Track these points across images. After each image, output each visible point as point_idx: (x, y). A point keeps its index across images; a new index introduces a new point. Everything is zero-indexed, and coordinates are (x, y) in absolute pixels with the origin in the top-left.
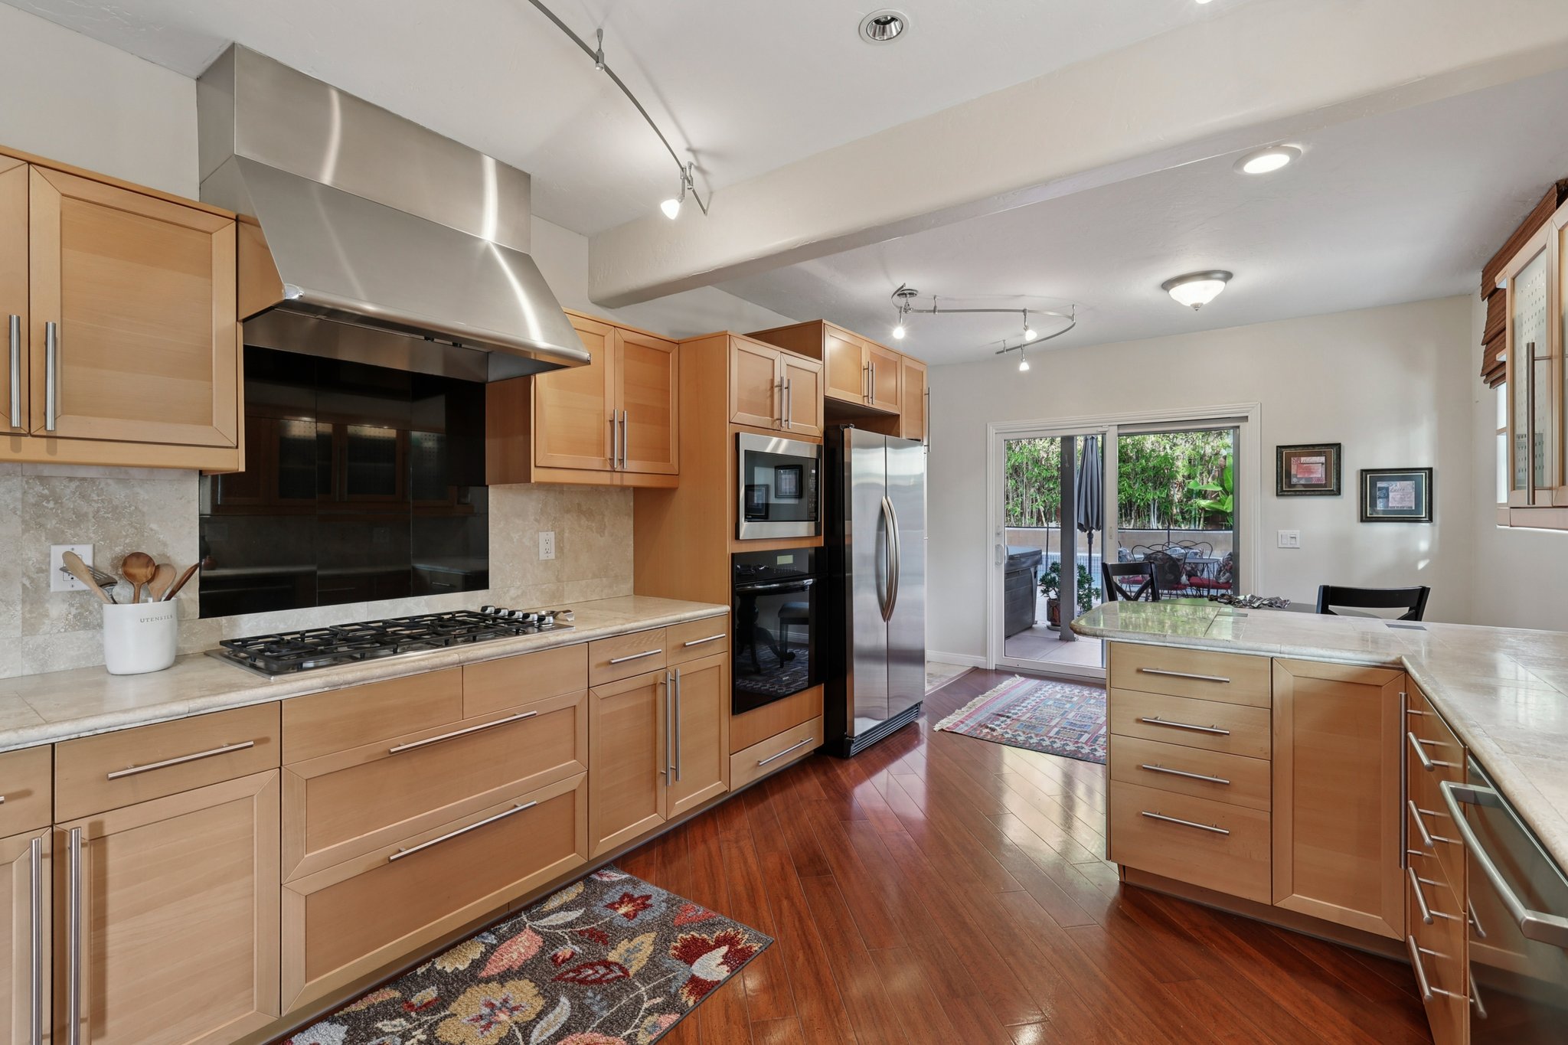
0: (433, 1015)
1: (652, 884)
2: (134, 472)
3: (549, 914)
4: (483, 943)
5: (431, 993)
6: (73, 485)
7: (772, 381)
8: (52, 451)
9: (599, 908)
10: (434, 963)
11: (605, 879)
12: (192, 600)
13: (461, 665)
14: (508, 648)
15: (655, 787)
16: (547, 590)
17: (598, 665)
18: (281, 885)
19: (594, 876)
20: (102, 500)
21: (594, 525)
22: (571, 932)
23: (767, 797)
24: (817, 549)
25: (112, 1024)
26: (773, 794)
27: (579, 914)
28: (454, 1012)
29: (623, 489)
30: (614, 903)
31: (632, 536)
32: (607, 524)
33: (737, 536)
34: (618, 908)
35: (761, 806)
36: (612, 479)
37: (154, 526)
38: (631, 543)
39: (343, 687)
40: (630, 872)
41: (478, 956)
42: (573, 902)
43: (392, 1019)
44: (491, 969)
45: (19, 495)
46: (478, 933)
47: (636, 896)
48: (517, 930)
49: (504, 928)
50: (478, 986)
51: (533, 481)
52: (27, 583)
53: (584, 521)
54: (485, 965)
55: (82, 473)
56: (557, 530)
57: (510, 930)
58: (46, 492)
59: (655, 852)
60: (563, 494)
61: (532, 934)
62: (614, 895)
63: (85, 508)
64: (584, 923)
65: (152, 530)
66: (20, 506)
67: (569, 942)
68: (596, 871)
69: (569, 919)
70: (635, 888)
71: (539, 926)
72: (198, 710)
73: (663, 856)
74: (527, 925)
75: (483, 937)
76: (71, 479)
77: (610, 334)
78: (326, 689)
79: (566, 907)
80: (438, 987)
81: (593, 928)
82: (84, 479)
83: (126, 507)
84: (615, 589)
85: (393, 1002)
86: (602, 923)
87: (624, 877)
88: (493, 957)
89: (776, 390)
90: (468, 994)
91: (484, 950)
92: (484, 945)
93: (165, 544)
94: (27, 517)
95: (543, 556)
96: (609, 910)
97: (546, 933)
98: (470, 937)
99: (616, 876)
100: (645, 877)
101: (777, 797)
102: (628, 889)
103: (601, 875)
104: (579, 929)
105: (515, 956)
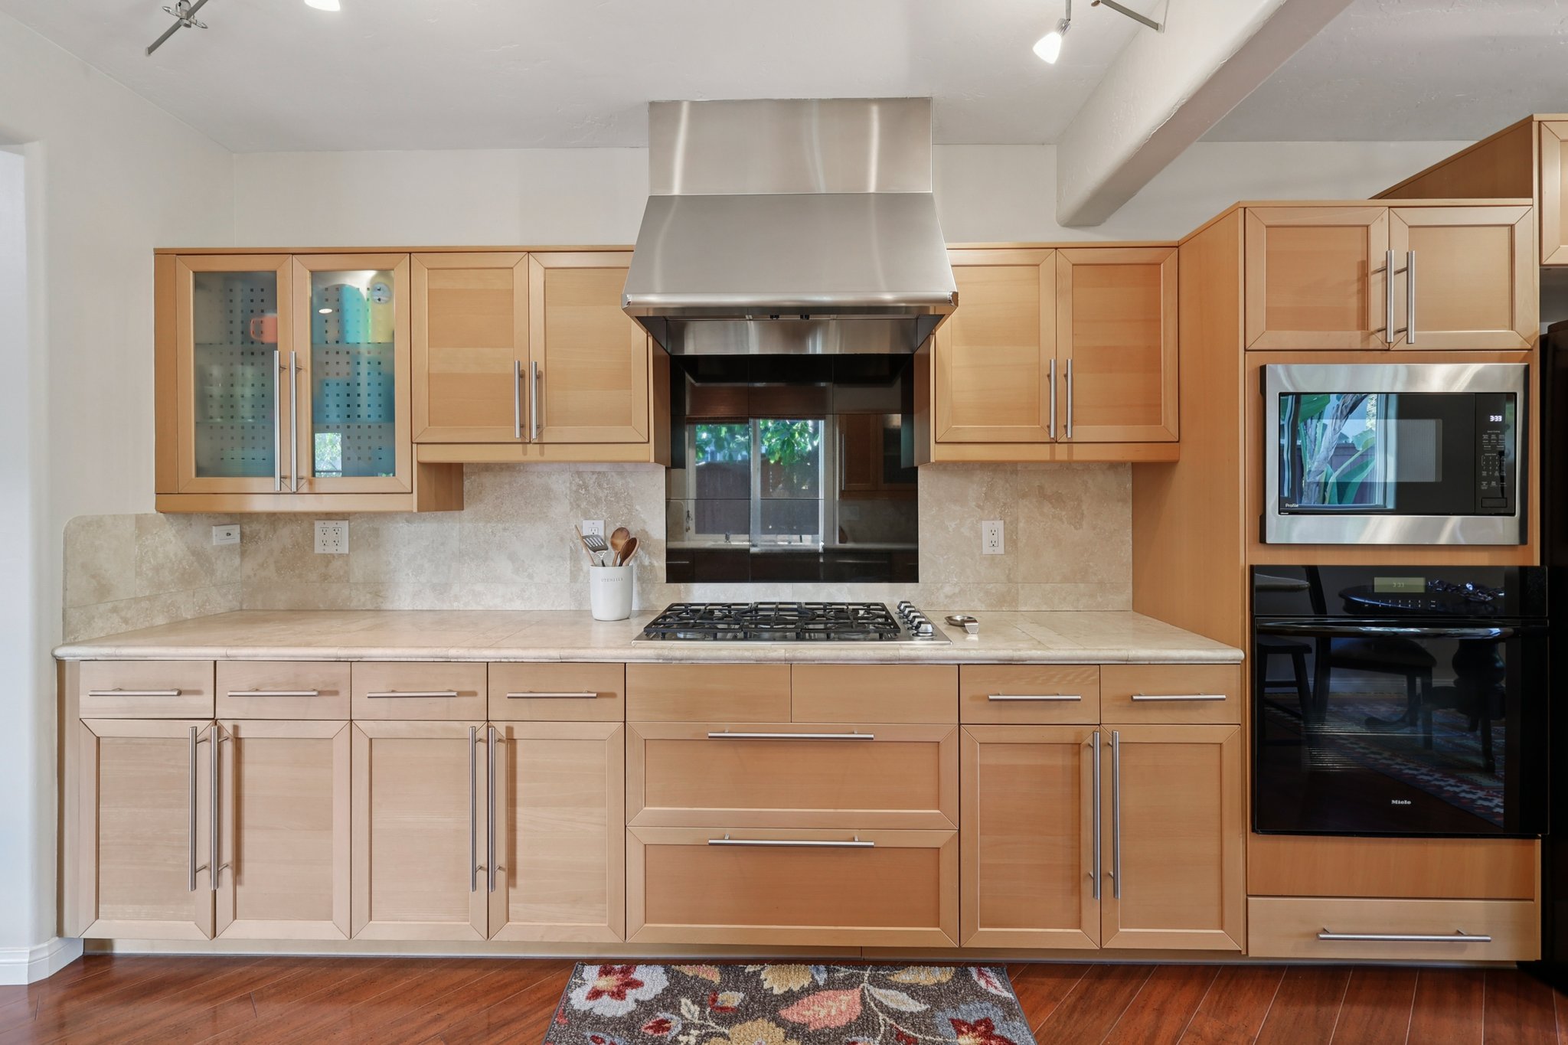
0: (717, 1024)
1: (1031, 1030)
2: (627, 466)
3: (889, 986)
4: (813, 977)
5: (732, 999)
6: (595, 476)
7: (1364, 266)
8: (542, 453)
9: (943, 1018)
10: (762, 969)
11: (982, 983)
12: (662, 568)
13: (790, 663)
14: (843, 654)
15: (1077, 891)
16: (994, 591)
17: (974, 698)
18: (626, 826)
19: (973, 971)
20: (609, 488)
21: (1064, 513)
22: (891, 1026)
23: (1334, 1000)
24: (1524, 570)
25: (520, 881)
26: (1351, 1000)
27: (919, 1009)
28: (730, 1036)
29: (1113, 466)
30: (964, 1023)
31: (1129, 530)
32: (1085, 512)
33: (1262, 539)
34: (963, 1033)
35: (1310, 1009)
36: (1053, 453)
37: (638, 507)
38: (1129, 539)
39: (674, 662)
40: (1018, 995)
41: (796, 988)
42: (925, 988)
43: (694, 1003)
44: (791, 1014)
45: (568, 485)
46: (816, 962)
47: (997, 1032)
48: (848, 984)
49: (842, 972)
50: (769, 1022)
51: (932, 460)
52: (572, 545)
53: (1048, 508)
54: (792, 1004)
55: (599, 468)
56: (1008, 519)
57: (846, 978)
58: (581, 482)
59: (1076, 985)
60: (1017, 475)
61: (858, 1000)
62: (972, 1012)
63: (601, 494)
64: (913, 1024)
65: (637, 510)
66: (568, 493)
67: (879, 1038)
68: (979, 965)
69: (903, 1008)
70: (1005, 1019)
71: (870, 995)
72: (568, 659)
73: (1081, 998)
74: (862, 985)
75: (818, 969)
76: (593, 473)
77: (1049, 261)
78: (661, 661)
79: (912, 990)
80: (745, 997)
81: (916, 1038)
82: (599, 473)
83: (622, 493)
84: (1099, 599)
85: (707, 984)
86: (930, 1041)
87: (1006, 994)
88: (806, 1000)
89: (1376, 280)
90: (755, 1025)
91: (806, 986)
92: (811, 980)
93: (644, 522)
94: (572, 501)
95: (987, 550)
96: (952, 1029)
97: (870, 1008)
98: (807, 962)
99: (996, 986)
100: (1031, 1013)
101: (1358, 1011)
102: (996, 1015)
103: (981, 974)
104: (901, 1029)
105: (823, 1013)
